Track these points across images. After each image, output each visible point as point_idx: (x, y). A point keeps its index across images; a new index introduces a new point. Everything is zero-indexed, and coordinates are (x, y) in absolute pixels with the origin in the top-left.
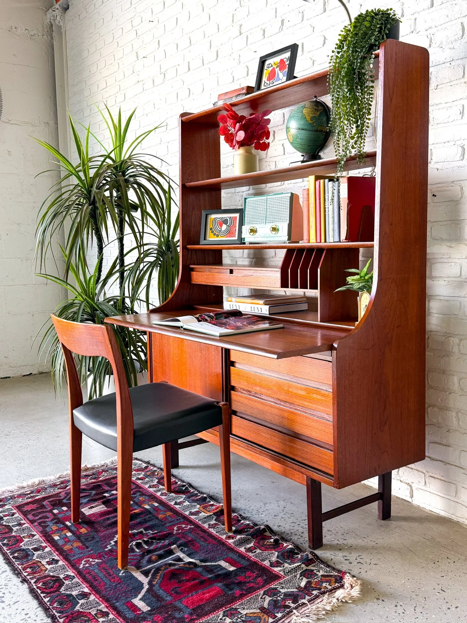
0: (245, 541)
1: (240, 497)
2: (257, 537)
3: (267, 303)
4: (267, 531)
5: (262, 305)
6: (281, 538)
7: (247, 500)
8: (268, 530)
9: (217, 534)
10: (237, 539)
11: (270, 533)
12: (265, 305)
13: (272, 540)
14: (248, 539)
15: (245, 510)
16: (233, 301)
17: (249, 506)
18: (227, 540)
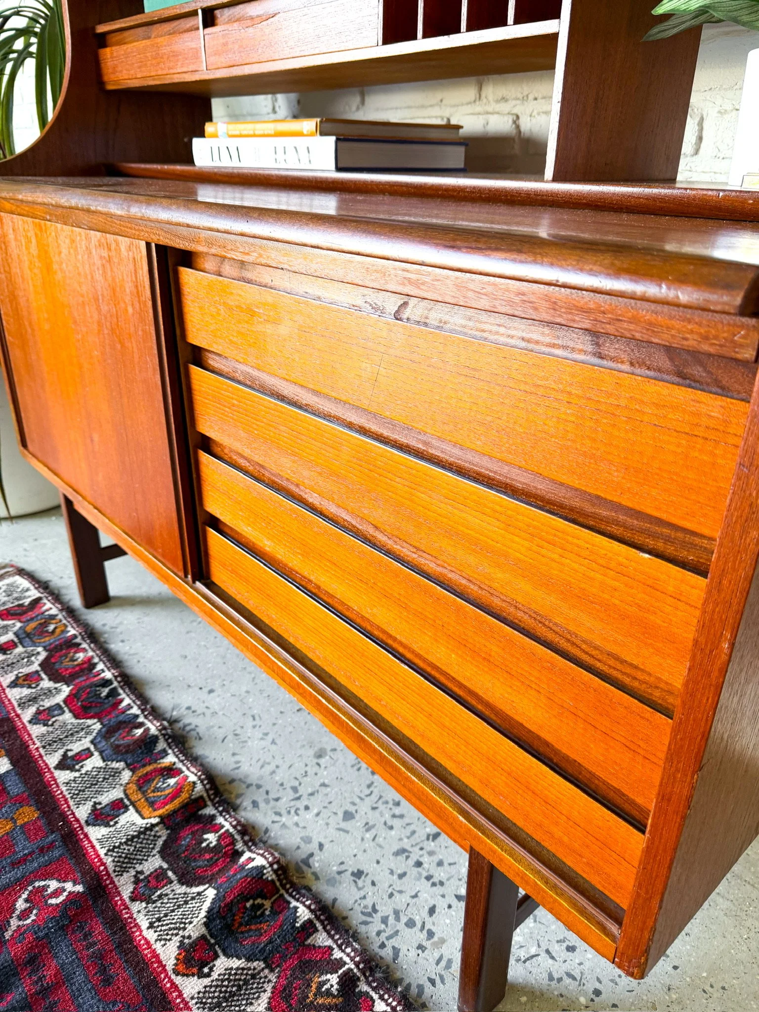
0: (240, 988)
1: (250, 723)
2: (283, 957)
3: (328, 126)
4: (316, 930)
5: (311, 135)
6: (363, 972)
7: (270, 738)
8: (322, 922)
9: (151, 935)
10: (215, 975)
11: (328, 933)
12: (322, 134)
13: (333, 980)
14: (253, 976)
15: (259, 787)
16: (220, 133)
17: (272, 767)
18: (178, 980)
